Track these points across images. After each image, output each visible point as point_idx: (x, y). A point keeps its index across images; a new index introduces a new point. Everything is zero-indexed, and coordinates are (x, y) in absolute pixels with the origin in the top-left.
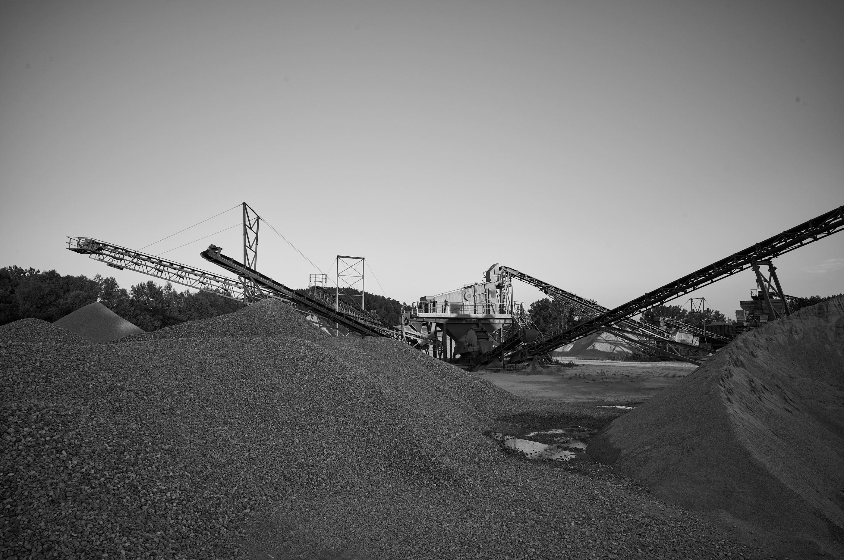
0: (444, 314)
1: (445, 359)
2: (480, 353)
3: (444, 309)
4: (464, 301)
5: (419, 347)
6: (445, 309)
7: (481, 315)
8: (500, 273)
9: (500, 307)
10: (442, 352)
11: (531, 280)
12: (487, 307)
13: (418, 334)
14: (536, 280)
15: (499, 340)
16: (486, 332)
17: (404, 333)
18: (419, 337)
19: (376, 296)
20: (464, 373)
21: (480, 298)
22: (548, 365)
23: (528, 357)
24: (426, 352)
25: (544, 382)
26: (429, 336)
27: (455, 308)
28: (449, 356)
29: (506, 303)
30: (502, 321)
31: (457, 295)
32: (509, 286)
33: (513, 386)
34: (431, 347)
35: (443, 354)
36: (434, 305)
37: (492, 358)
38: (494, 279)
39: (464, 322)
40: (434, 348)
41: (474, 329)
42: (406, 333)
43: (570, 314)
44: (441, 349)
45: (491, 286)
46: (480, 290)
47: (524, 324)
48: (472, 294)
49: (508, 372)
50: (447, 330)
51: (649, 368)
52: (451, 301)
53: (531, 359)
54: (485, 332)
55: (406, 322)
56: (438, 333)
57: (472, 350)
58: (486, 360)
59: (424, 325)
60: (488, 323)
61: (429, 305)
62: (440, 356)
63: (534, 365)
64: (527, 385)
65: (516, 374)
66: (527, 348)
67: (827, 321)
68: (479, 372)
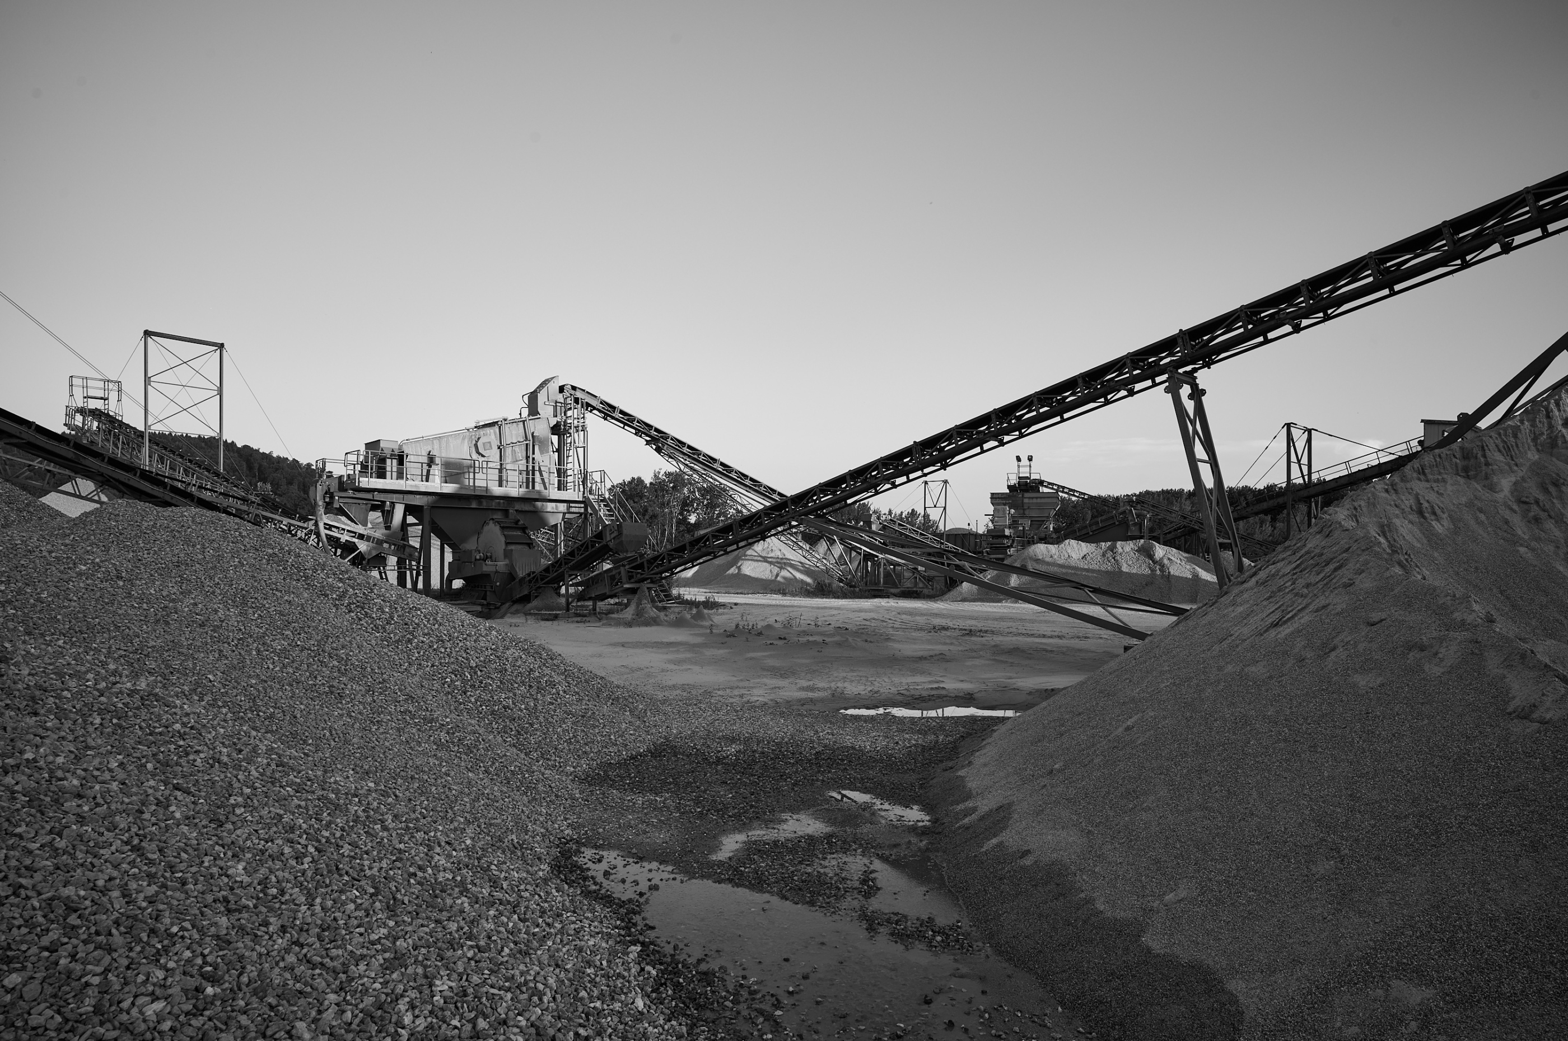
0: (425, 483)
1: (427, 590)
2: (511, 576)
3: (425, 473)
4: (475, 456)
5: (359, 561)
6: (428, 471)
7: (514, 489)
8: (560, 398)
9: (559, 476)
10: (418, 574)
11: (627, 420)
12: (530, 473)
13: (360, 529)
14: (639, 421)
15: (553, 550)
16: (526, 528)
17: (321, 525)
18: (361, 537)
19: (279, 457)
20: (474, 627)
21: (514, 452)
22: (664, 604)
23: (627, 586)
24: (380, 573)
25: (671, 643)
26: (388, 536)
27: (454, 471)
28: (435, 582)
29: (572, 466)
30: (562, 507)
31: (459, 441)
32: (580, 428)
33: (600, 656)
34: (392, 560)
35: (421, 578)
36: (401, 462)
37: (540, 587)
38: (546, 410)
39: (474, 505)
40: (400, 563)
41: (498, 522)
42: (329, 527)
43: (682, 510)
44: (418, 567)
45: (541, 428)
46: (513, 434)
47: (612, 516)
48: (495, 443)
49: (579, 619)
50: (433, 523)
51: (870, 611)
52: (443, 455)
53: (633, 591)
54: (524, 529)
55: (327, 500)
56: (409, 528)
57: (493, 569)
58: (526, 592)
59: (374, 508)
60: (531, 509)
61: (389, 461)
62: (415, 584)
63: (639, 604)
64: (631, 651)
65: (598, 624)
66: (624, 566)
67: (1492, 488)
68: (509, 619)
